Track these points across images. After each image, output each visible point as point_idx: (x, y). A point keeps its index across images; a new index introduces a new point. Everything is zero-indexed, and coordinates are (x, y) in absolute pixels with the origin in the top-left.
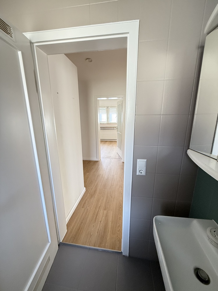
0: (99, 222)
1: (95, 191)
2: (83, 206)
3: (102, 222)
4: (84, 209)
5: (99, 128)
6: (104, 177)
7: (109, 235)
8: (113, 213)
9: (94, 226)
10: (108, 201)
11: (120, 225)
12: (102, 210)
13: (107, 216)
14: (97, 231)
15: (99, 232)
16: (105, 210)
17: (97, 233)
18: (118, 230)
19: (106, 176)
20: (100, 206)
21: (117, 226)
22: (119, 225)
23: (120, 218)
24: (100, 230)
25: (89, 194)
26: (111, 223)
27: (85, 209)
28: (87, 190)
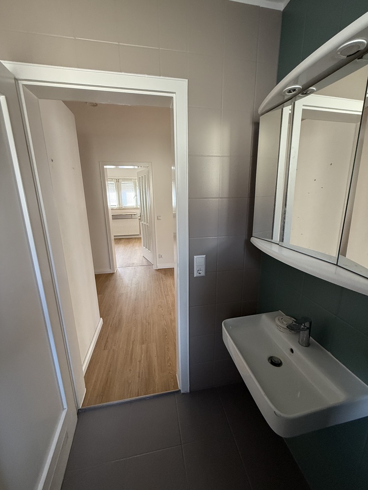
0: (138, 363)
1: (120, 321)
2: (105, 347)
3: (142, 362)
4: (107, 350)
5: (111, 217)
6: (130, 297)
7: (157, 375)
8: (156, 345)
9: (130, 370)
10: (144, 331)
11: (170, 358)
12: (138, 345)
13: (147, 351)
14: (137, 375)
15: (141, 376)
16: (143, 343)
17: (137, 378)
18: (169, 364)
19: (132, 295)
20: (134, 341)
21: (166, 360)
22: (168, 358)
23: (168, 348)
24: (142, 373)
25: (111, 326)
26: (156, 358)
27: (110, 350)
28: (105, 323)
